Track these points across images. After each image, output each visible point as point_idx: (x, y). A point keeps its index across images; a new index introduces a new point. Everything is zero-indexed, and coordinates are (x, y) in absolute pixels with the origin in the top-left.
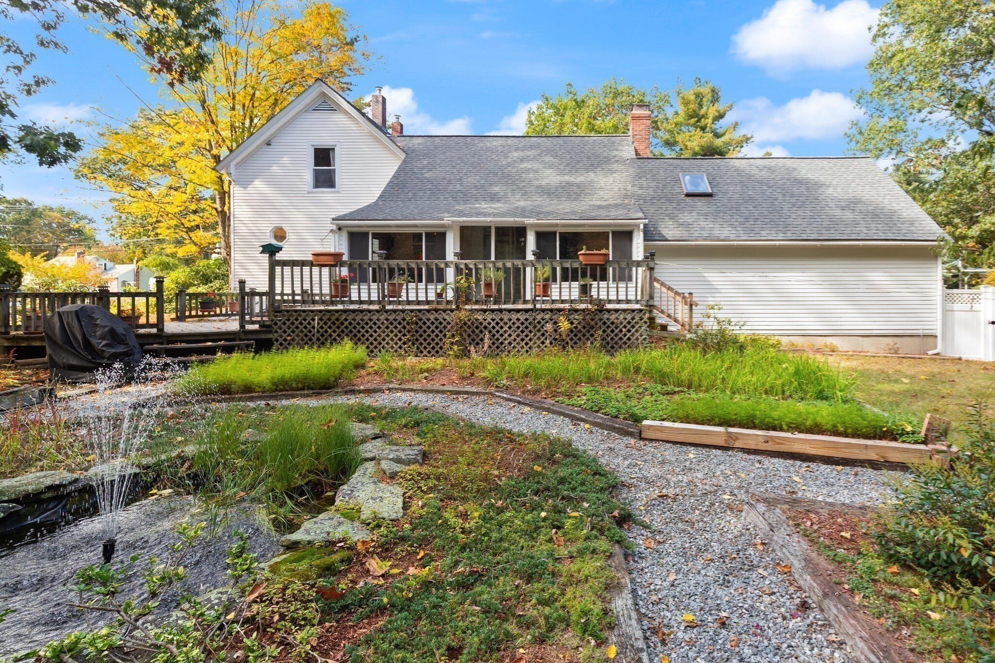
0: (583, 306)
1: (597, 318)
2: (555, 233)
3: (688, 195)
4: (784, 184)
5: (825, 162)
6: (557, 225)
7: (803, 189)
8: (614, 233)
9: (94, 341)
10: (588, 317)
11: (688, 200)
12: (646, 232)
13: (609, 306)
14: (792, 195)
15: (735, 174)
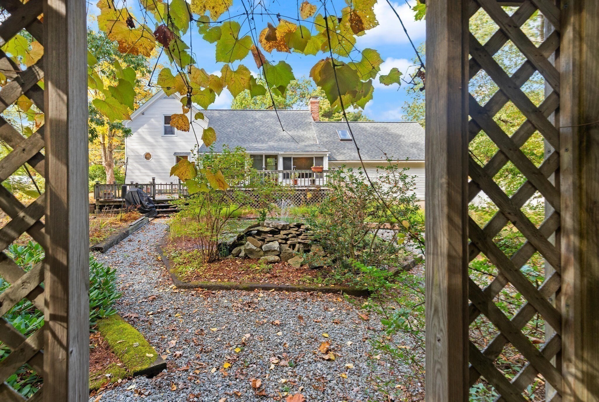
0: (313, 188)
1: (319, 193)
2: (291, 158)
3: (341, 140)
4: (382, 135)
5: (398, 124)
6: (292, 154)
7: (390, 137)
8: (315, 157)
9: (143, 202)
10: (316, 193)
11: (342, 142)
12: (329, 157)
13: (322, 188)
14: (386, 140)
15: (360, 130)
